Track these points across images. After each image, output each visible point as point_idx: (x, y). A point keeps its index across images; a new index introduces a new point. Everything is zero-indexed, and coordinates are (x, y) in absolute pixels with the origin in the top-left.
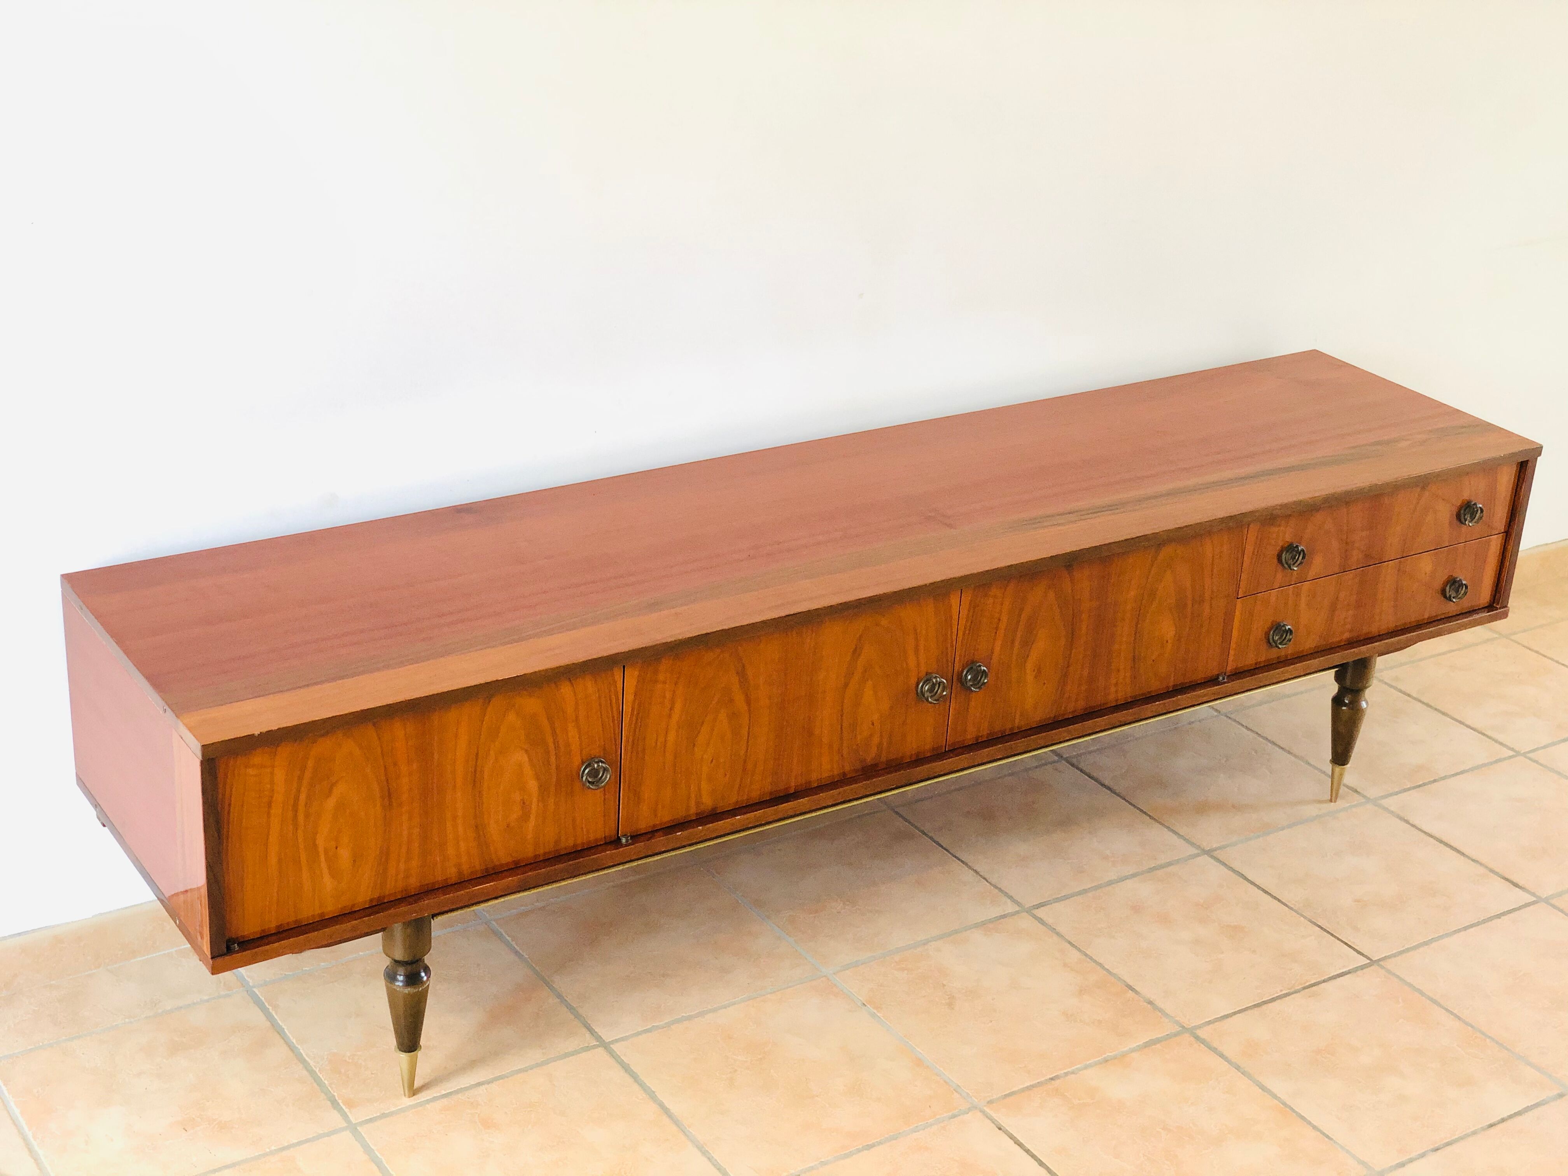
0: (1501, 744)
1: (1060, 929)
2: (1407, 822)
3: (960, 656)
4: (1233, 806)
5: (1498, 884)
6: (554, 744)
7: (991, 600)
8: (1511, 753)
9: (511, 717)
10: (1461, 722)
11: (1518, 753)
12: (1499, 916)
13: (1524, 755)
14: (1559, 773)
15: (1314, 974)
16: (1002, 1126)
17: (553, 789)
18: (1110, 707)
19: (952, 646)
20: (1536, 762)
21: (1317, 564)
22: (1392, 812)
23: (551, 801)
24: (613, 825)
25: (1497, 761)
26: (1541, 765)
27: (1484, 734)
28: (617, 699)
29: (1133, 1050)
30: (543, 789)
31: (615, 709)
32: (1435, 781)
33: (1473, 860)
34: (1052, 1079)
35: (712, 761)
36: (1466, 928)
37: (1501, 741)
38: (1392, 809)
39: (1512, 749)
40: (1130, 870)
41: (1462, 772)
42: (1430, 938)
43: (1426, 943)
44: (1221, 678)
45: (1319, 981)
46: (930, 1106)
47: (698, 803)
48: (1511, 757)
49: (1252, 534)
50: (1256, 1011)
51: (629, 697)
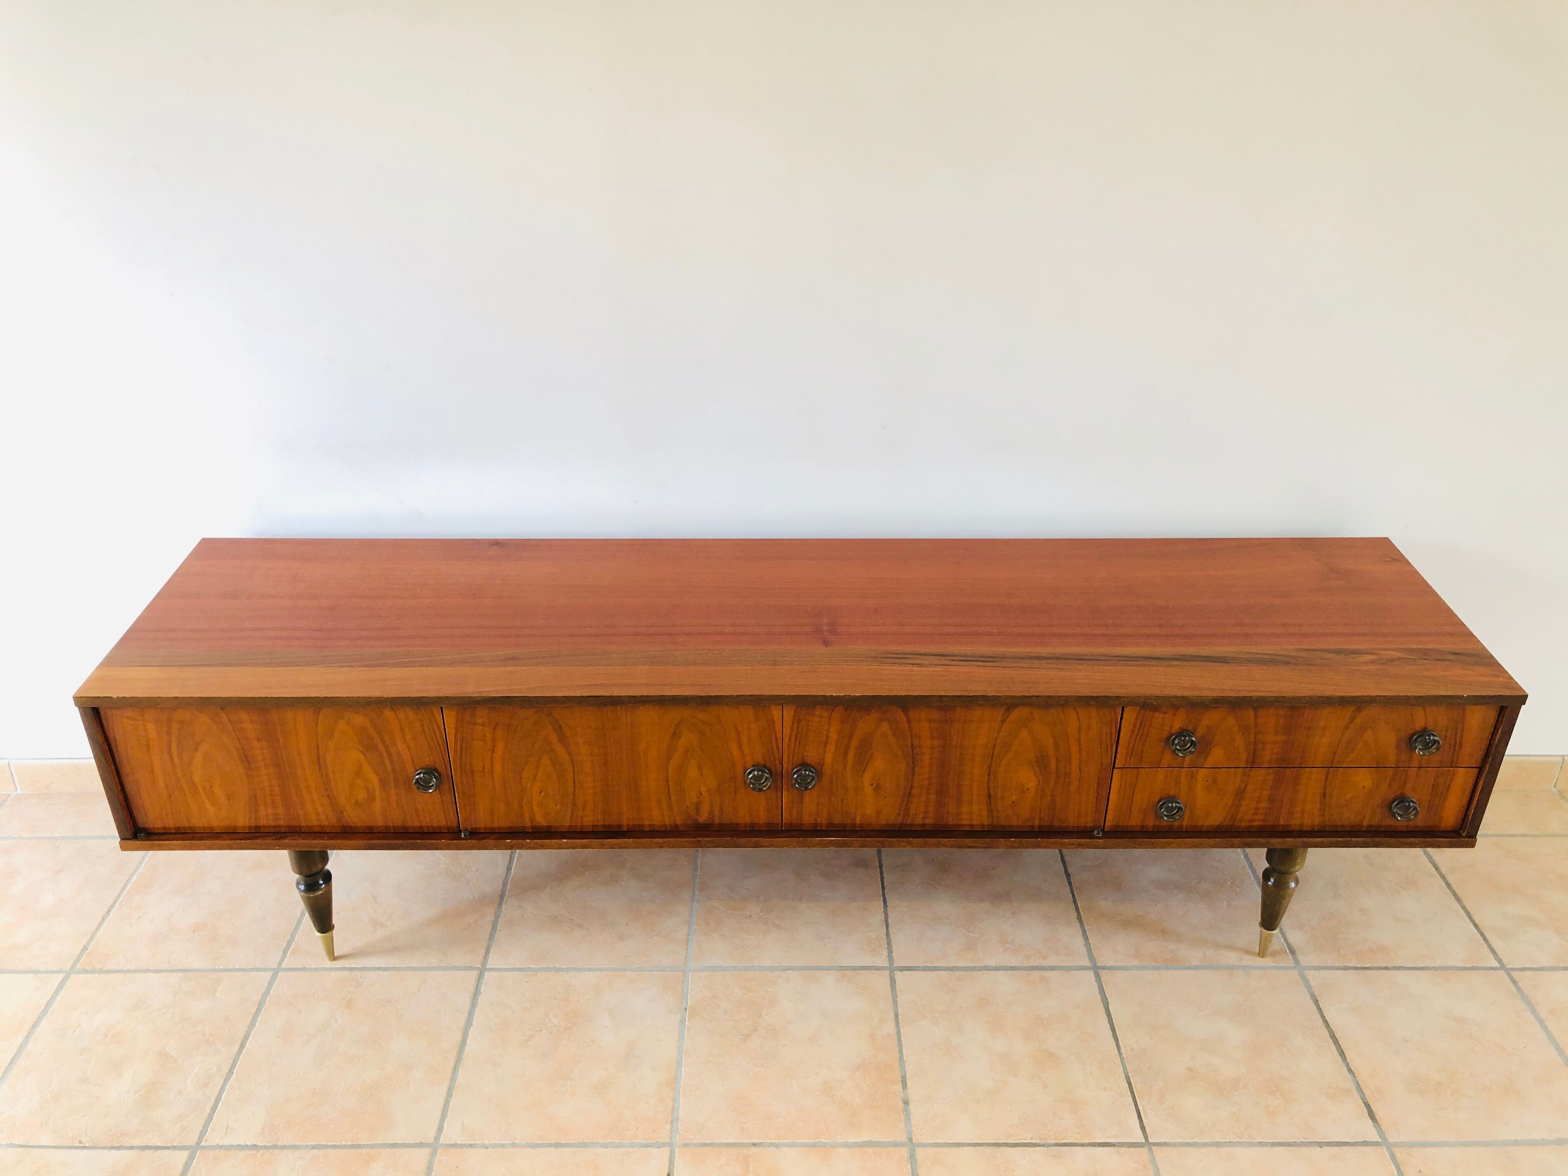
0: (1493, 951)
1: (901, 999)
2: (1316, 1002)
3: (788, 757)
4: (1163, 931)
5: (1355, 1105)
6: (387, 752)
7: (816, 719)
8: (1496, 964)
9: (342, 725)
10: (1468, 914)
11: (1502, 966)
12: (1321, 1145)
13: (1508, 971)
14: (1529, 1003)
15: (1078, 1133)
16: (673, 1173)
17: (392, 784)
18: (963, 831)
19: (778, 748)
20: (1514, 982)
21: (1217, 755)
22: (1309, 987)
23: (393, 792)
24: (455, 820)
25: (1473, 968)
26: (1519, 989)
27: (1482, 934)
28: (439, 728)
29: (846, 1145)
30: (383, 783)
31: (438, 737)
32: (1386, 968)
33: (1350, 1070)
34: (754, 1145)
35: (540, 793)
36: (1274, 1144)
37: (1494, 946)
38: (1312, 983)
39: (1500, 961)
40: (1013, 961)
41: (1422, 969)
42: (1227, 1141)
43: (1218, 1145)
44: (1096, 832)
45: (1076, 1143)
46: (638, 1128)
47: (532, 821)
48: (1491, 968)
49: (1130, 715)
50: (988, 1150)
51: (451, 732)
